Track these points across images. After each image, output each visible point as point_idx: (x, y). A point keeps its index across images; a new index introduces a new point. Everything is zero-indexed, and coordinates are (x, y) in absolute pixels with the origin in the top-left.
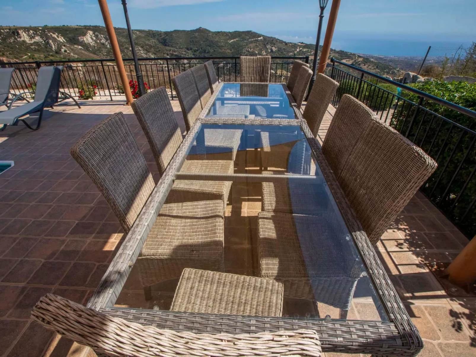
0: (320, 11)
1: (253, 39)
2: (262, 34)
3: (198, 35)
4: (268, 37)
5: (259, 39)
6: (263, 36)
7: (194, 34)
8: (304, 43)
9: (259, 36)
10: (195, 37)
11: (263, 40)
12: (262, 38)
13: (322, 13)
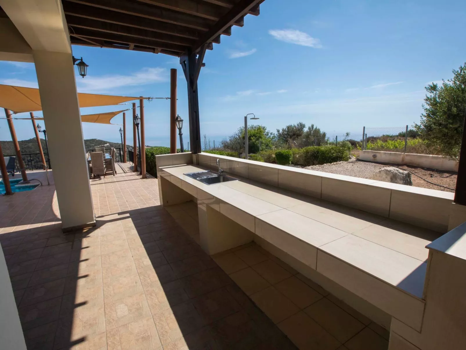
0: (120, 135)
1: (99, 146)
2: (108, 141)
3: (32, 145)
4: (114, 143)
5: (105, 145)
6: (109, 142)
7: (26, 145)
8: (149, 146)
9: (105, 143)
10: (28, 147)
11: (109, 146)
12: (108, 144)
13: (121, 135)
